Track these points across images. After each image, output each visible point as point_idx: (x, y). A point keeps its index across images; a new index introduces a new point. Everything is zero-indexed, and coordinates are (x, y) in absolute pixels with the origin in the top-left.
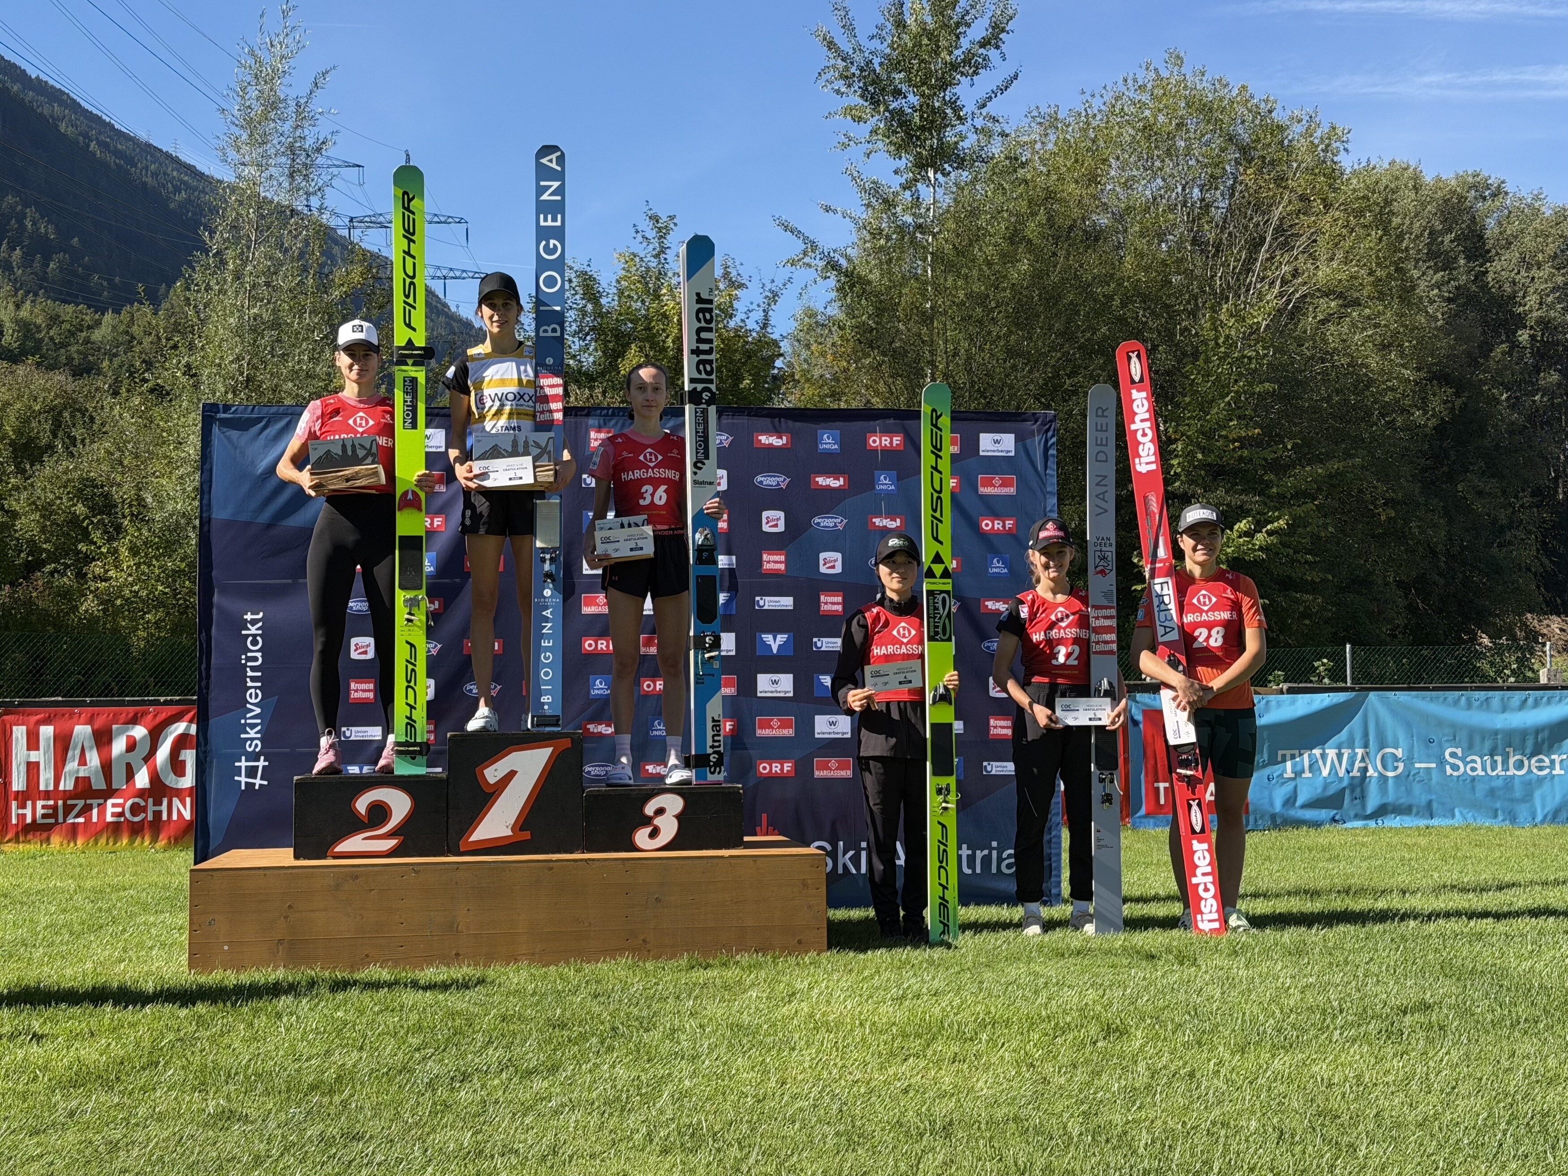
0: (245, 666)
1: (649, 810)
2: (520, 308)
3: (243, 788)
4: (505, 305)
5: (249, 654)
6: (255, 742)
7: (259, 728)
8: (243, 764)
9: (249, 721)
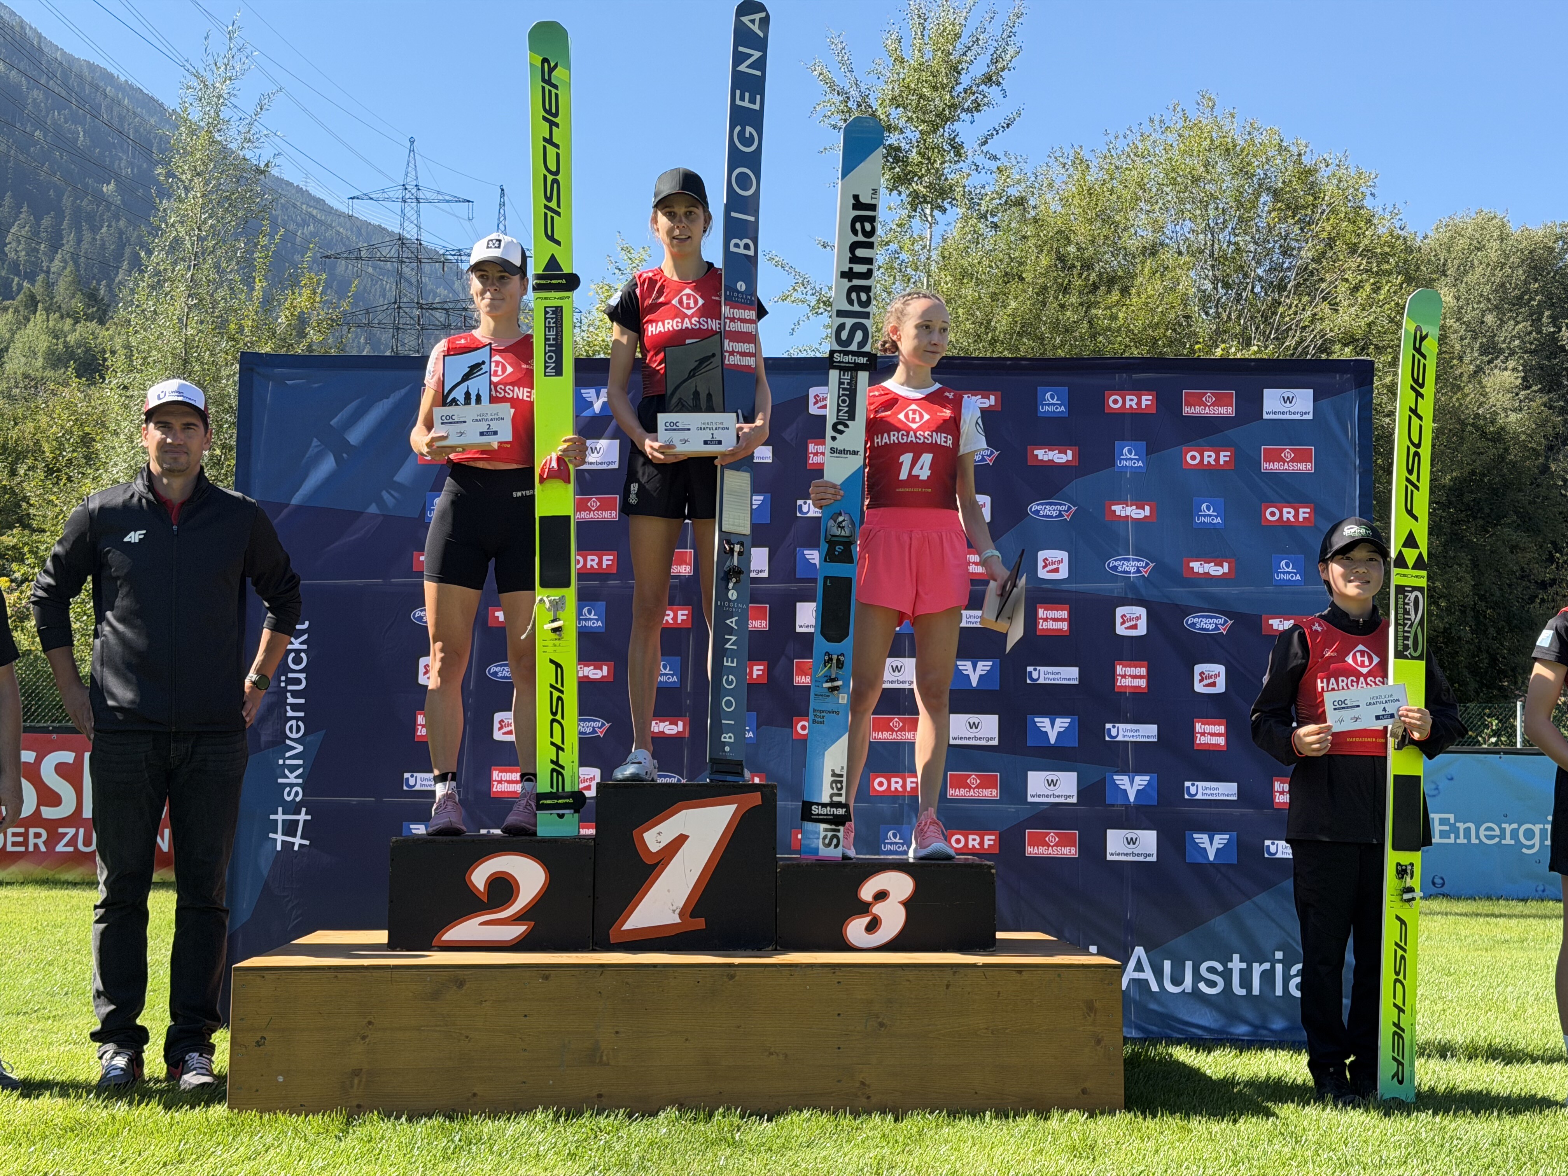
0: (285, 690)
1: (867, 892)
2: (708, 218)
3: (279, 848)
4: (688, 214)
5: (290, 675)
6: (295, 789)
7: (300, 771)
8: (280, 817)
9: (288, 762)
